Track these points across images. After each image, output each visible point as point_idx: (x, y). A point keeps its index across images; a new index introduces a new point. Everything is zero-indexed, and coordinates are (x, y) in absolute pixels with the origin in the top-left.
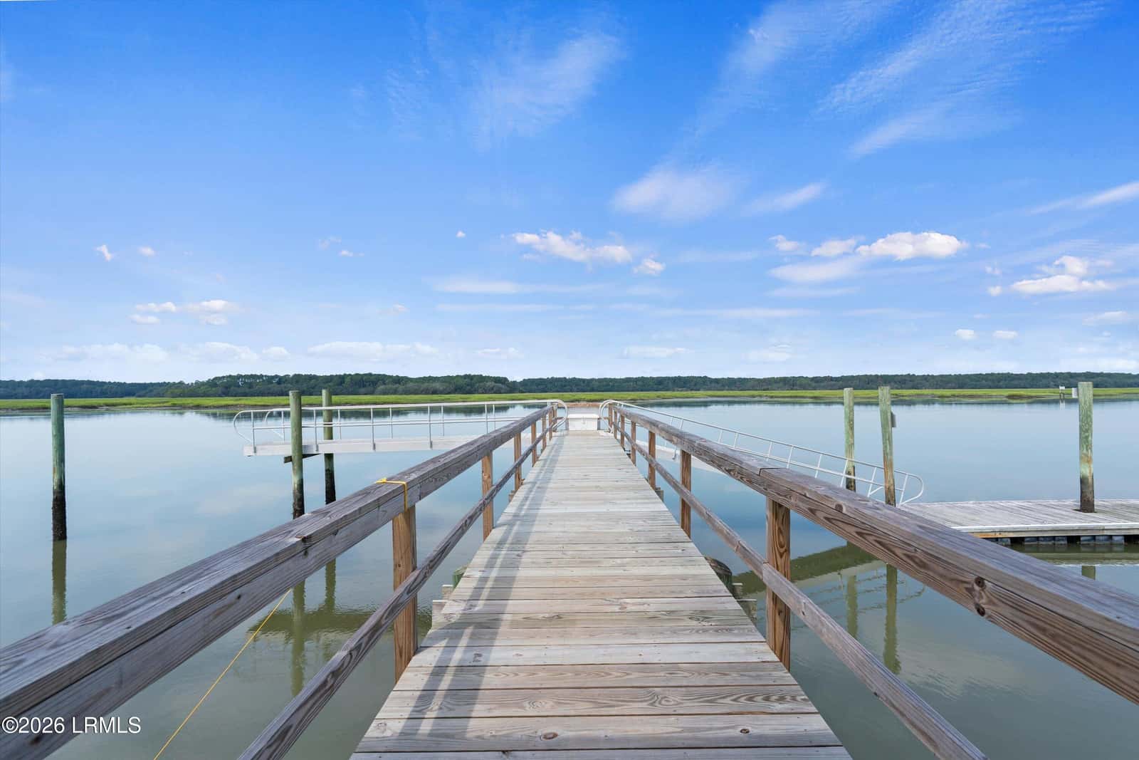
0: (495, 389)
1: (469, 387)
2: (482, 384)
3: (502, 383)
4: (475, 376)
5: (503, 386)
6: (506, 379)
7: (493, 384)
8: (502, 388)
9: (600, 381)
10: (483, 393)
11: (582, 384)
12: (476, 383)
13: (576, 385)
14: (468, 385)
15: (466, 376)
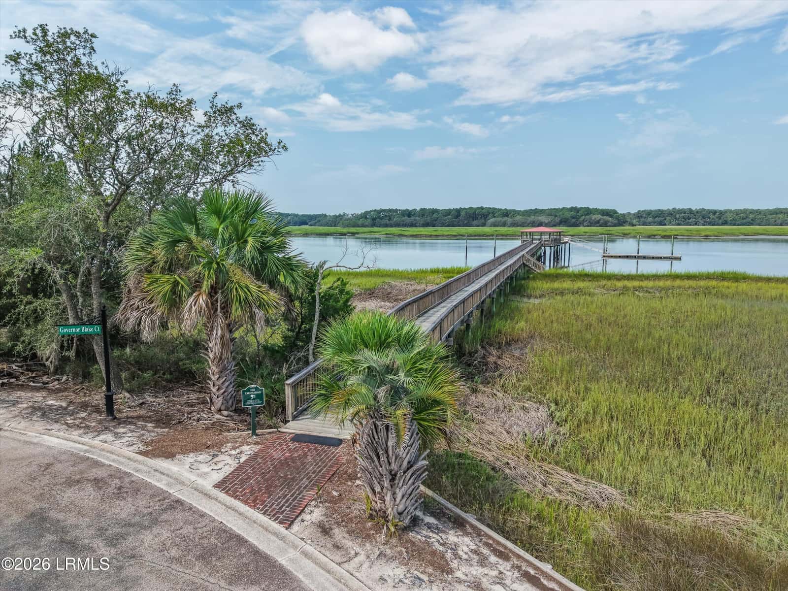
0: (601, 221)
1: (574, 220)
2: (587, 217)
3: (611, 216)
4: (582, 208)
5: (610, 219)
6: (615, 212)
7: (599, 217)
8: (609, 221)
9: (738, 212)
10: (588, 226)
11: (712, 216)
12: (582, 216)
13: (704, 217)
14: (574, 218)
15: (572, 209)
